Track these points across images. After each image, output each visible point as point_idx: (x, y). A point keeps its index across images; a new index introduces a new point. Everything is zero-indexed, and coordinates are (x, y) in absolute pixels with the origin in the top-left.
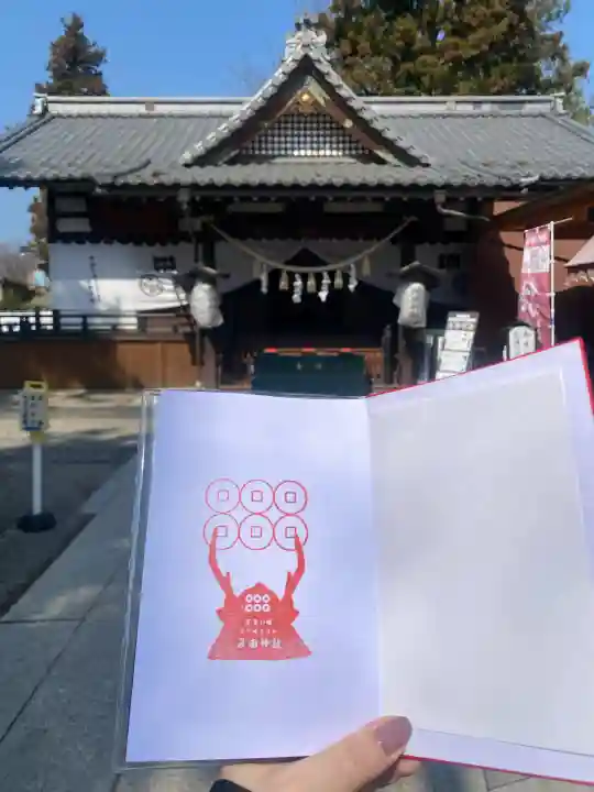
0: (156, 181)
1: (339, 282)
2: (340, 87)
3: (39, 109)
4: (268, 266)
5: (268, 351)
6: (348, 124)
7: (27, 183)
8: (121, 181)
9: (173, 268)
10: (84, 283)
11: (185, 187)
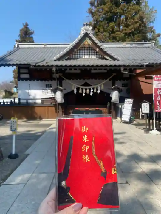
0: (47, 64)
1: (95, 91)
2: (95, 40)
3: (16, 46)
4: (76, 86)
5: (76, 109)
6: (98, 50)
7: (13, 65)
8: (37, 65)
9: (51, 87)
10: (27, 91)
11: (54, 66)
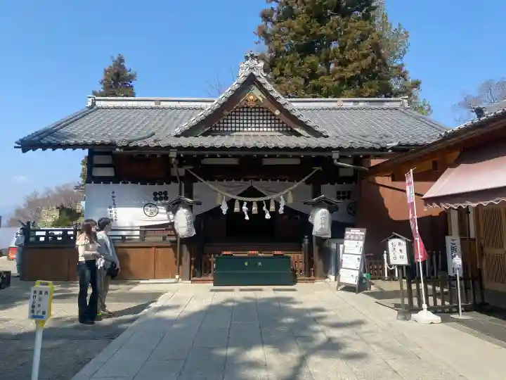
0: (156, 145)
1: (273, 208)
3: (90, 104)
4: (226, 196)
5: (225, 253)
6: (277, 113)
7: (75, 146)
8: (132, 145)
11: (174, 148)
